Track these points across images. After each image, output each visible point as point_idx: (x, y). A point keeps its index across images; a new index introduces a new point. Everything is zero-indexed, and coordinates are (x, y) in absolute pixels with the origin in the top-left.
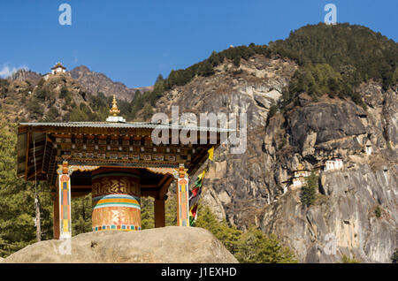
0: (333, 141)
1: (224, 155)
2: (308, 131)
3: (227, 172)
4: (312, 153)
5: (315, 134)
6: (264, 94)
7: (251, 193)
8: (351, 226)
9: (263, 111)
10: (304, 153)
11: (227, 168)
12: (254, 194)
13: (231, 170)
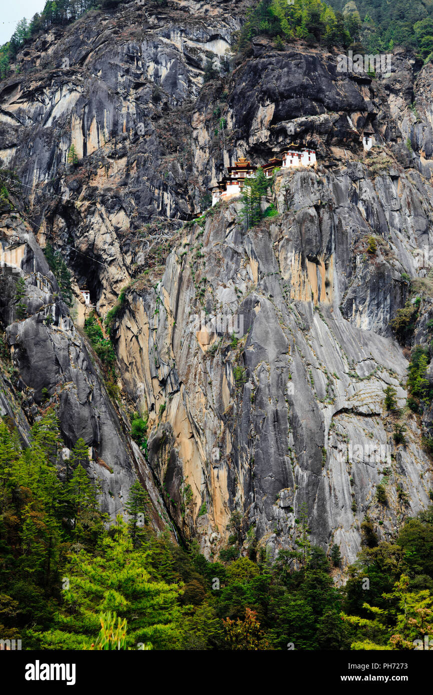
0: (303, 119)
1: (124, 148)
2: (262, 100)
3: (128, 175)
4: (264, 140)
5: (273, 106)
6: (200, 45)
7: (163, 212)
8: (322, 268)
9: (197, 75)
10: (252, 140)
11: (128, 170)
12: (168, 213)
13: (133, 173)
